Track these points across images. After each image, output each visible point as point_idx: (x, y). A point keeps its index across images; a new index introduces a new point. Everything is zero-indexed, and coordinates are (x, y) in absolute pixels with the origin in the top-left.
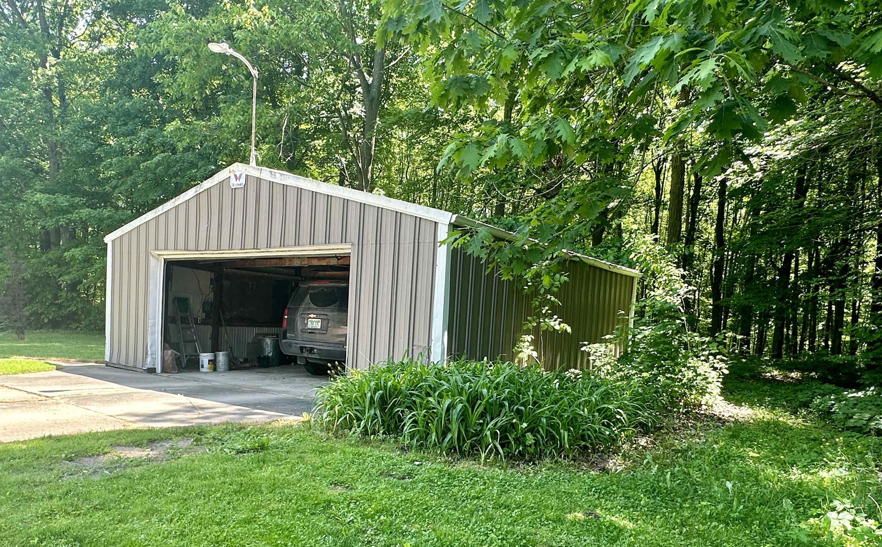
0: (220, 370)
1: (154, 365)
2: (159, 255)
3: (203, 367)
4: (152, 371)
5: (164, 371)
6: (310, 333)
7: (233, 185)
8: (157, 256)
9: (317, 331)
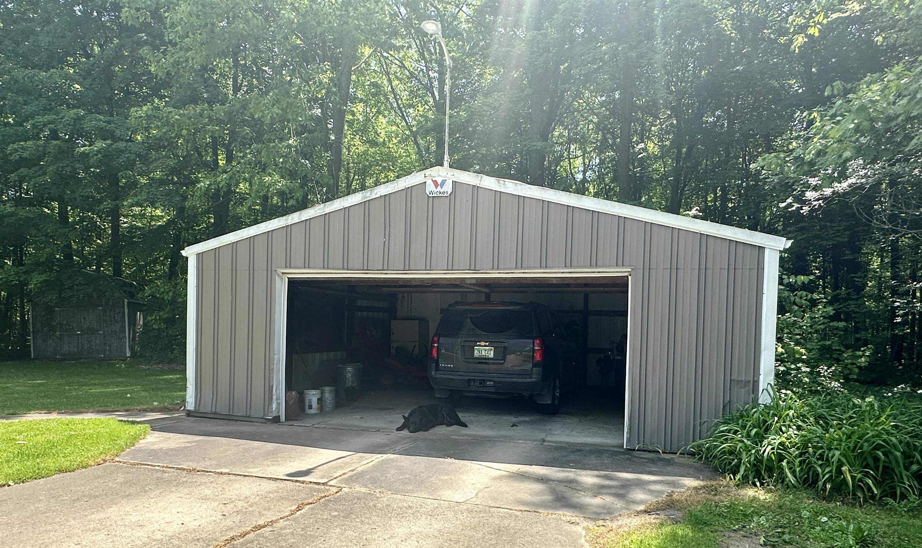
0: (327, 409)
1: (279, 412)
2: (283, 273)
3: (310, 407)
4: (276, 420)
5: (287, 419)
6: (479, 363)
7: (431, 192)
8: (281, 275)
9: (491, 361)
